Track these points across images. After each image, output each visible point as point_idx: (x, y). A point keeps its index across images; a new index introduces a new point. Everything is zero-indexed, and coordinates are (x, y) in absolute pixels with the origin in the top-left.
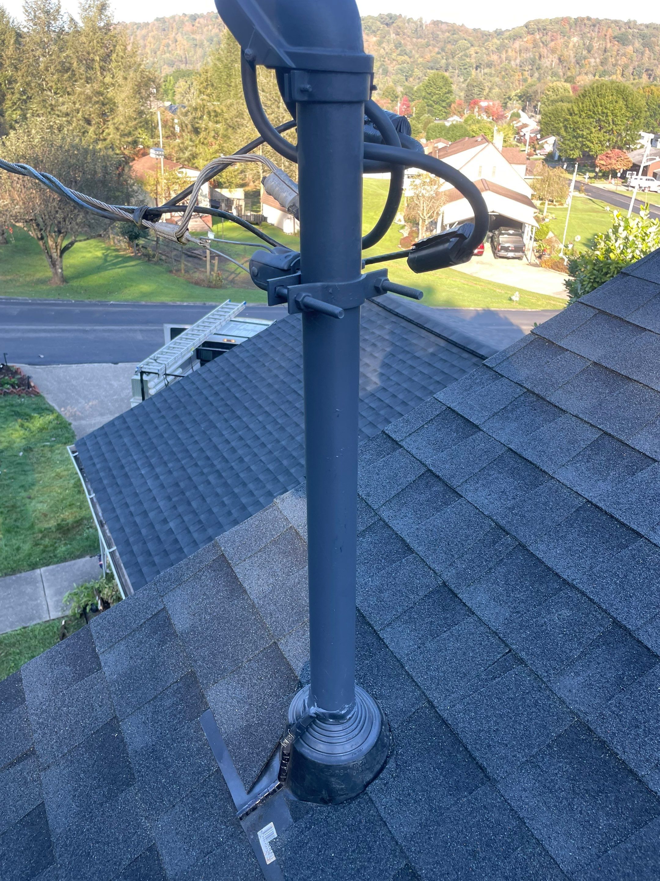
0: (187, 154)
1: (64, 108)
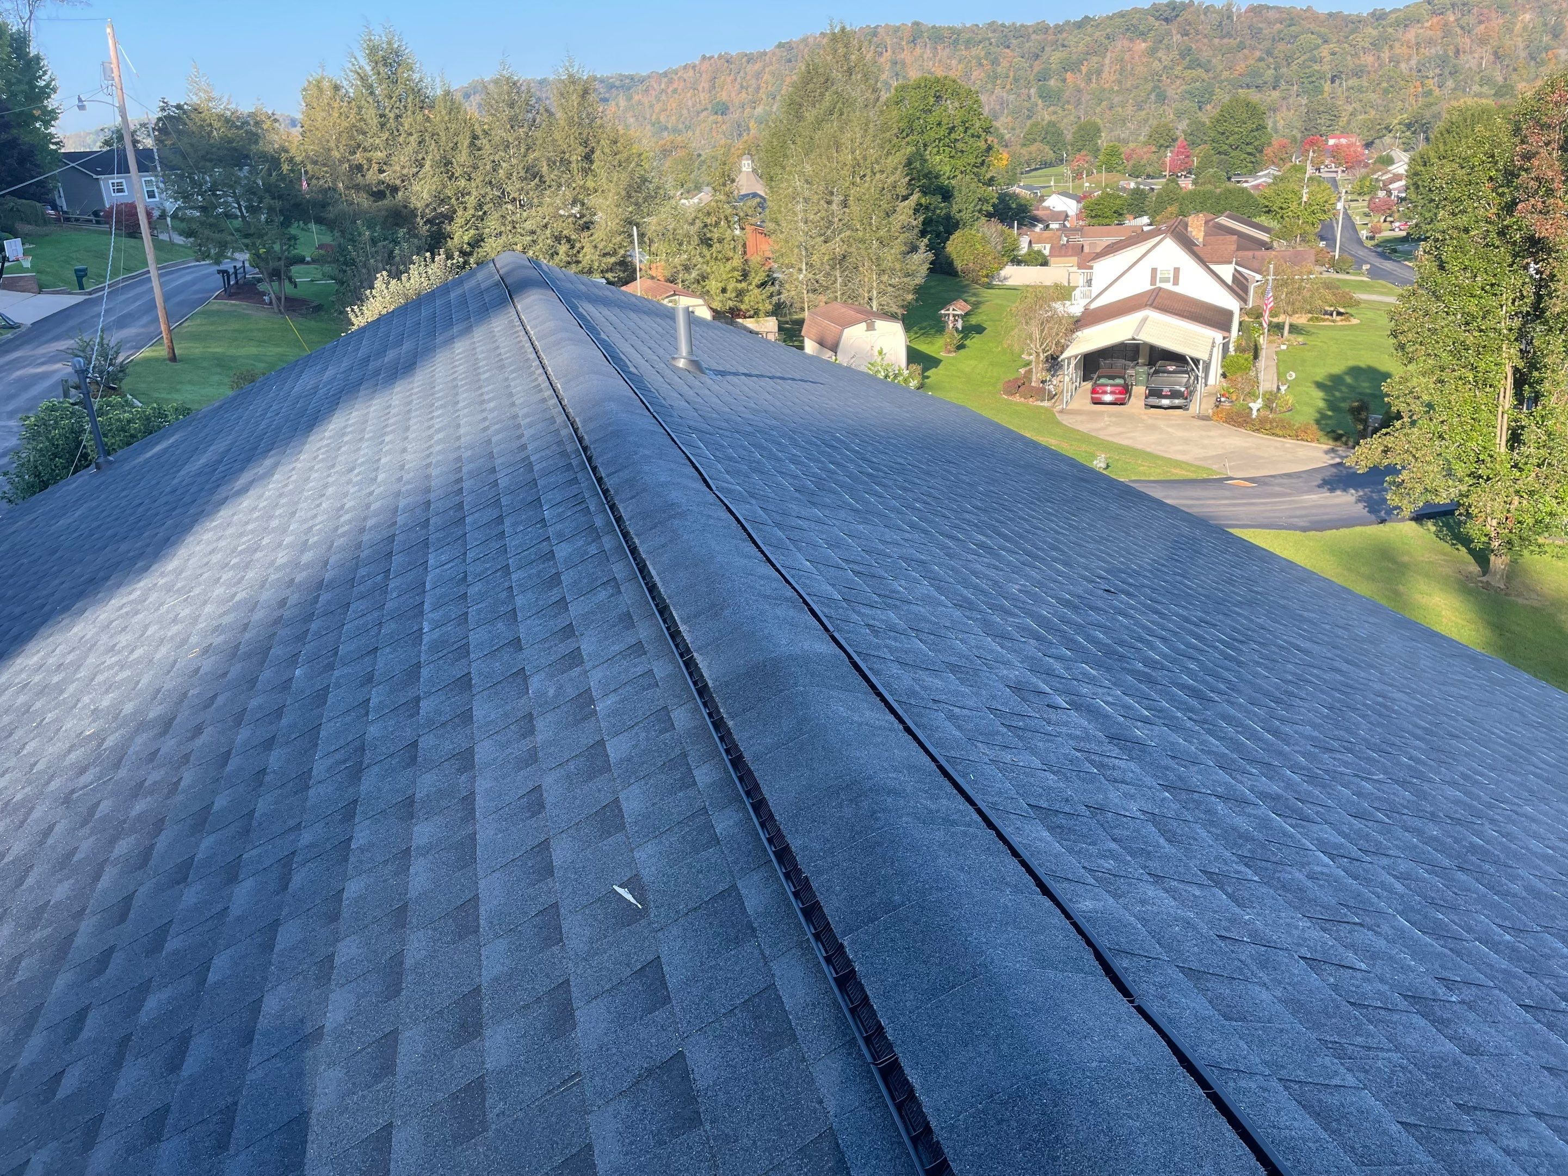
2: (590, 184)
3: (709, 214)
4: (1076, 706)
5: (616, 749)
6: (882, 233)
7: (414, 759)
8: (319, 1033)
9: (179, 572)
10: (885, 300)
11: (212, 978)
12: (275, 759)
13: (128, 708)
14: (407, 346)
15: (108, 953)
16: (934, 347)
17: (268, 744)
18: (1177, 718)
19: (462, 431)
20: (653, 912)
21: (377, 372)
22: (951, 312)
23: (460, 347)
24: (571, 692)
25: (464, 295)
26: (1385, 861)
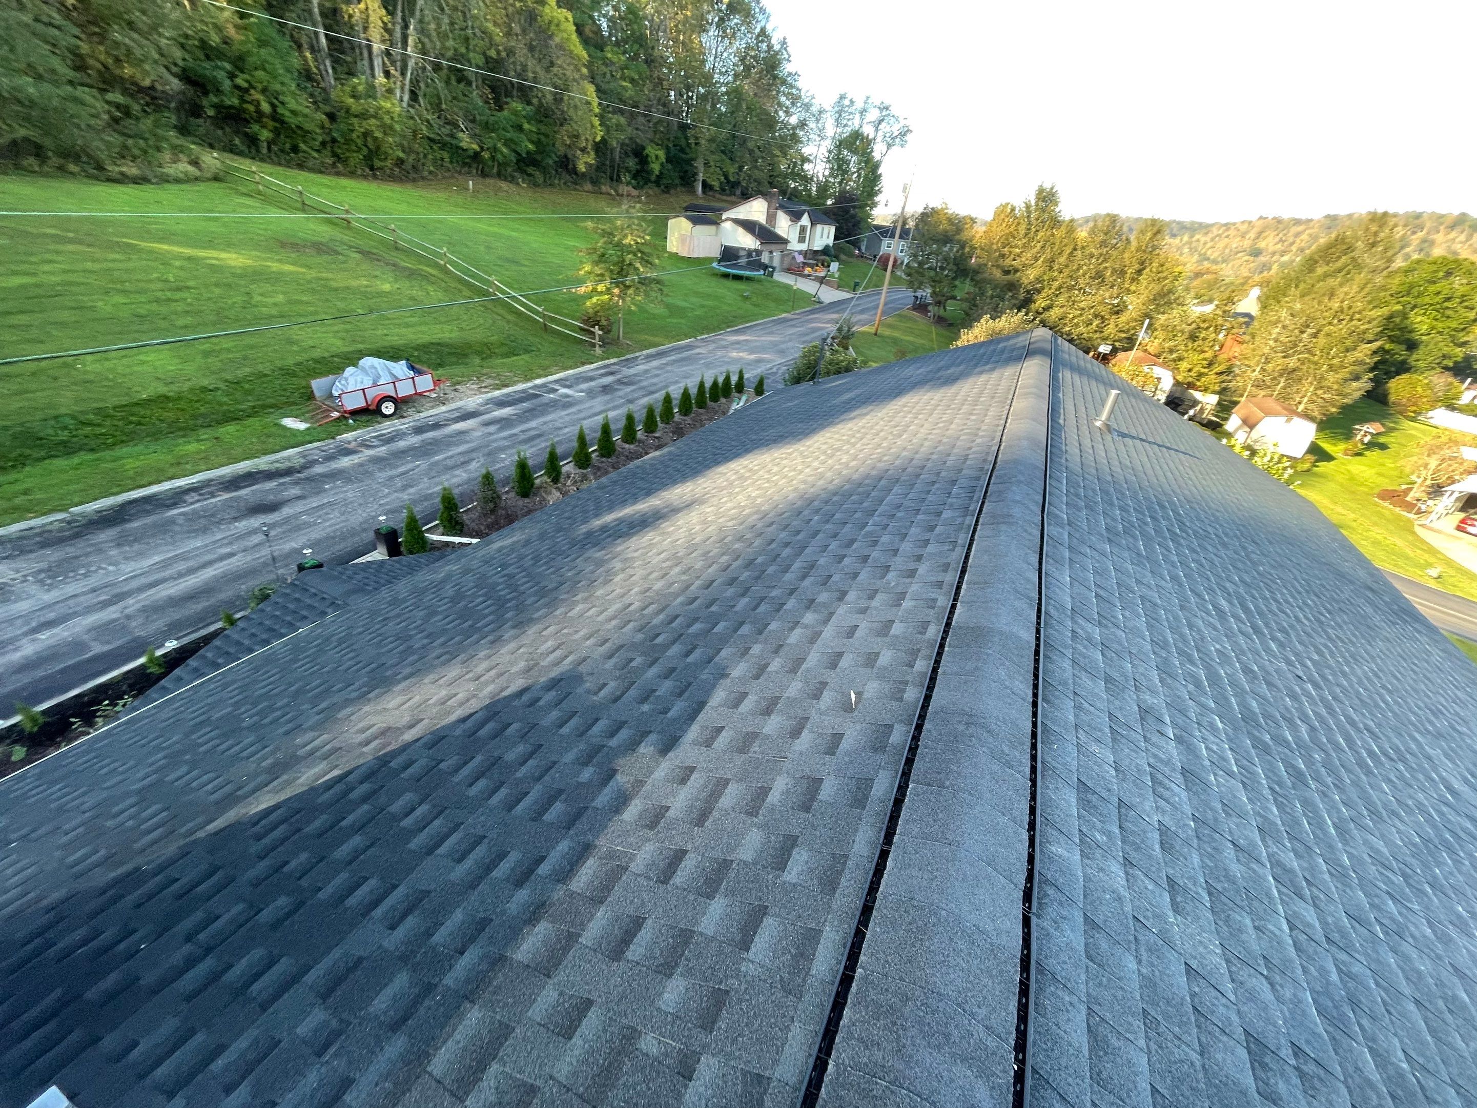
0: (1174, 356)
1: (1082, 305)
2: (1133, 288)
3: (1204, 321)
4: (1179, 739)
5: (897, 629)
6: (1335, 361)
7: (825, 584)
8: (726, 676)
9: (809, 447)
10: (1311, 406)
11: (715, 630)
12: (787, 552)
13: (759, 501)
14: (961, 368)
15: (696, 598)
16: (1335, 448)
17: (787, 545)
18: (1259, 783)
19: (953, 426)
20: (856, 713)
21: (939, 379)
22: (1365, 428)
23: (983, 378)
24: (900, 589)
25: (1005, 347)
26: (1343, 956)
